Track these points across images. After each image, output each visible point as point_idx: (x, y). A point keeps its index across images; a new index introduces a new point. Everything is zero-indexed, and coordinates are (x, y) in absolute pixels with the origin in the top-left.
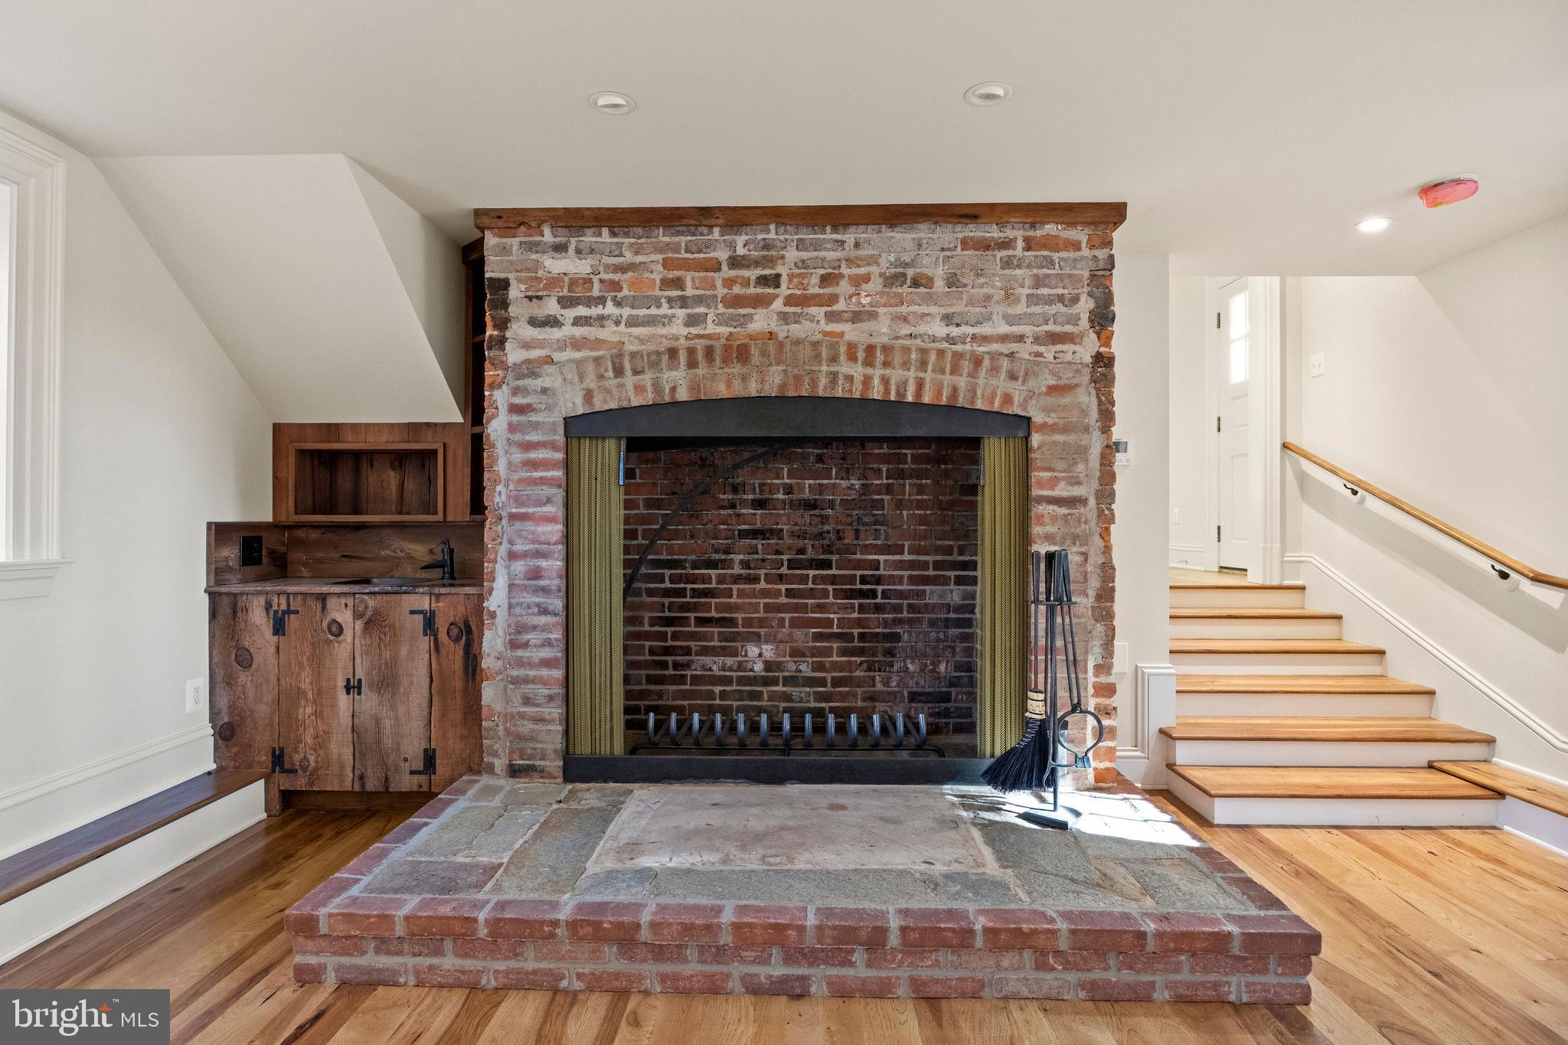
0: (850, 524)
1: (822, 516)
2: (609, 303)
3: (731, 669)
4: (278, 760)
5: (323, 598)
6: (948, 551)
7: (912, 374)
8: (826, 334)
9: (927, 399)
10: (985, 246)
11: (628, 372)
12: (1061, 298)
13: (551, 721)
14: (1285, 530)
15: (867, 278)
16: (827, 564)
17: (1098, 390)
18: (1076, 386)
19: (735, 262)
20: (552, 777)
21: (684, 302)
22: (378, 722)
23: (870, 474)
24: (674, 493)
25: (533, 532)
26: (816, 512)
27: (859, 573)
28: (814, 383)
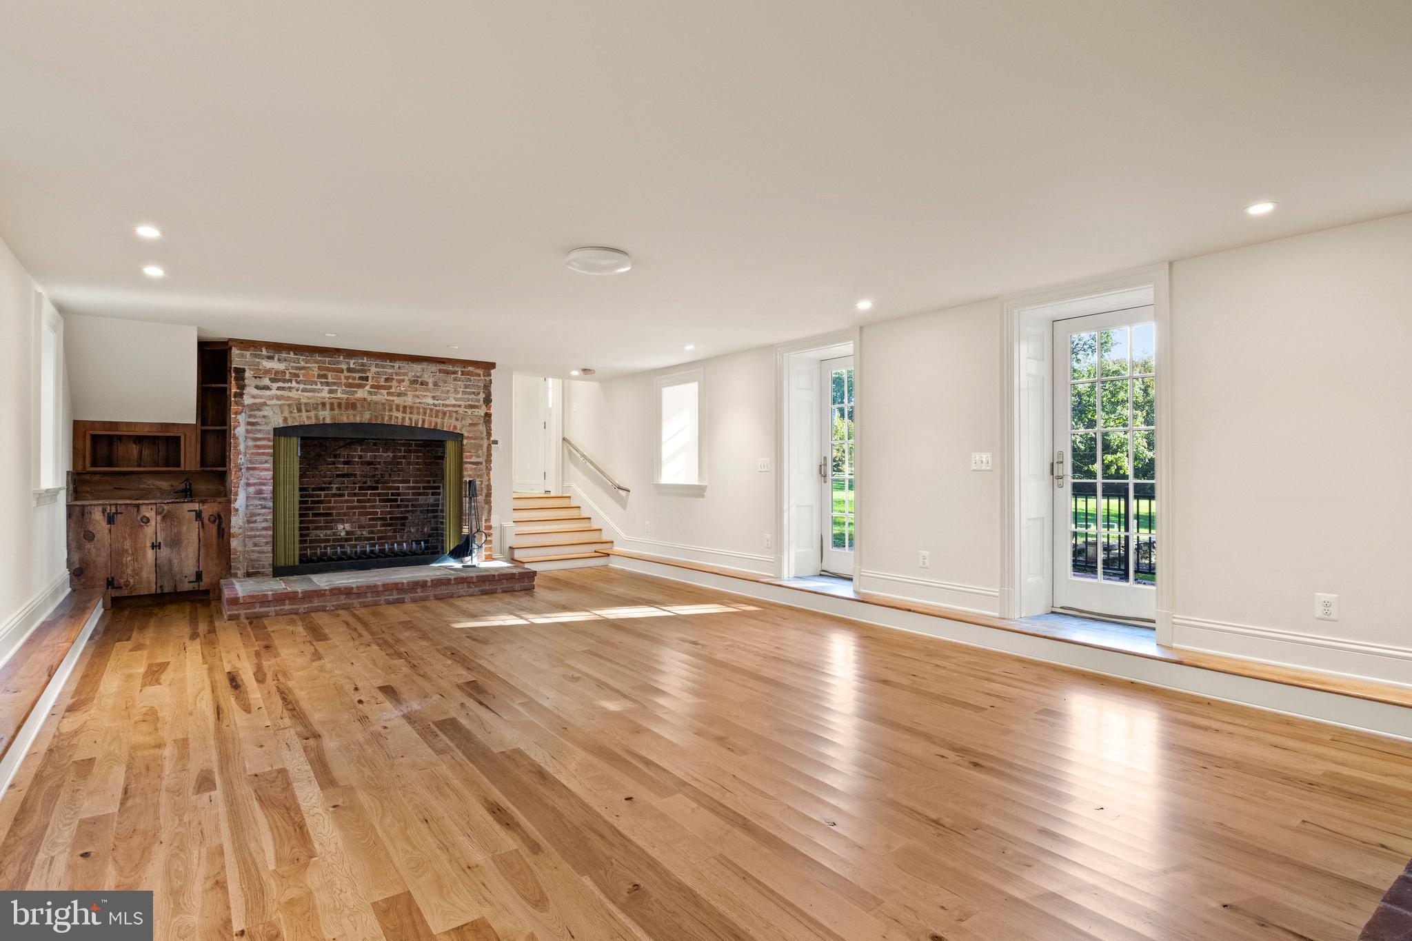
0: (388, 471)
1: (375, 468)
2: (294, 382)
3: (329, 536)
4: (110, 583)
5: (138, 506)
6: (429, 482)
7: (421, 417)
8: (387, 400)
9: (426, 426)
10: (447, 372)
11: (304, 411)
12: (474, 393)
13: (268, 552)
14: (563, 474)
15: (403, 381)
16: (377, 488)
17: (486, 425)
18: (479, 424)
19: (349, 370)
20: (267, 575)
21: (327, 384)
22: (170, 561)
23: (397, 451)
24: (305, 458)
25: (258, 475)
26: (373, 466)
27: (390, 492)
28: (383, 419)
